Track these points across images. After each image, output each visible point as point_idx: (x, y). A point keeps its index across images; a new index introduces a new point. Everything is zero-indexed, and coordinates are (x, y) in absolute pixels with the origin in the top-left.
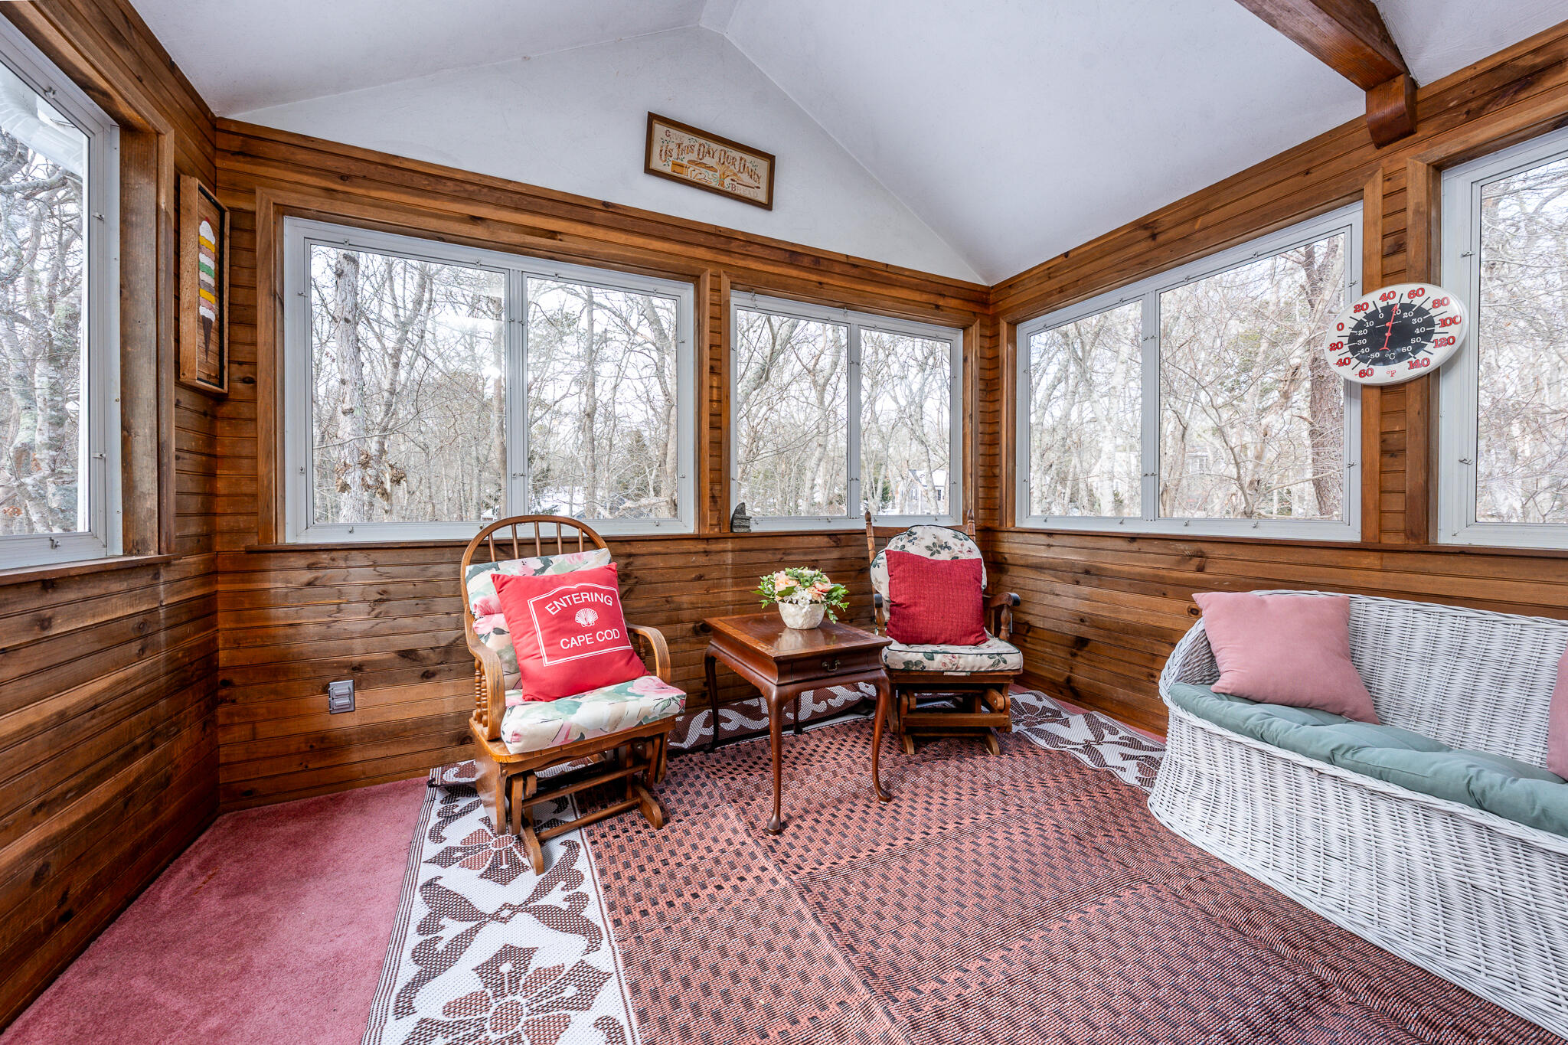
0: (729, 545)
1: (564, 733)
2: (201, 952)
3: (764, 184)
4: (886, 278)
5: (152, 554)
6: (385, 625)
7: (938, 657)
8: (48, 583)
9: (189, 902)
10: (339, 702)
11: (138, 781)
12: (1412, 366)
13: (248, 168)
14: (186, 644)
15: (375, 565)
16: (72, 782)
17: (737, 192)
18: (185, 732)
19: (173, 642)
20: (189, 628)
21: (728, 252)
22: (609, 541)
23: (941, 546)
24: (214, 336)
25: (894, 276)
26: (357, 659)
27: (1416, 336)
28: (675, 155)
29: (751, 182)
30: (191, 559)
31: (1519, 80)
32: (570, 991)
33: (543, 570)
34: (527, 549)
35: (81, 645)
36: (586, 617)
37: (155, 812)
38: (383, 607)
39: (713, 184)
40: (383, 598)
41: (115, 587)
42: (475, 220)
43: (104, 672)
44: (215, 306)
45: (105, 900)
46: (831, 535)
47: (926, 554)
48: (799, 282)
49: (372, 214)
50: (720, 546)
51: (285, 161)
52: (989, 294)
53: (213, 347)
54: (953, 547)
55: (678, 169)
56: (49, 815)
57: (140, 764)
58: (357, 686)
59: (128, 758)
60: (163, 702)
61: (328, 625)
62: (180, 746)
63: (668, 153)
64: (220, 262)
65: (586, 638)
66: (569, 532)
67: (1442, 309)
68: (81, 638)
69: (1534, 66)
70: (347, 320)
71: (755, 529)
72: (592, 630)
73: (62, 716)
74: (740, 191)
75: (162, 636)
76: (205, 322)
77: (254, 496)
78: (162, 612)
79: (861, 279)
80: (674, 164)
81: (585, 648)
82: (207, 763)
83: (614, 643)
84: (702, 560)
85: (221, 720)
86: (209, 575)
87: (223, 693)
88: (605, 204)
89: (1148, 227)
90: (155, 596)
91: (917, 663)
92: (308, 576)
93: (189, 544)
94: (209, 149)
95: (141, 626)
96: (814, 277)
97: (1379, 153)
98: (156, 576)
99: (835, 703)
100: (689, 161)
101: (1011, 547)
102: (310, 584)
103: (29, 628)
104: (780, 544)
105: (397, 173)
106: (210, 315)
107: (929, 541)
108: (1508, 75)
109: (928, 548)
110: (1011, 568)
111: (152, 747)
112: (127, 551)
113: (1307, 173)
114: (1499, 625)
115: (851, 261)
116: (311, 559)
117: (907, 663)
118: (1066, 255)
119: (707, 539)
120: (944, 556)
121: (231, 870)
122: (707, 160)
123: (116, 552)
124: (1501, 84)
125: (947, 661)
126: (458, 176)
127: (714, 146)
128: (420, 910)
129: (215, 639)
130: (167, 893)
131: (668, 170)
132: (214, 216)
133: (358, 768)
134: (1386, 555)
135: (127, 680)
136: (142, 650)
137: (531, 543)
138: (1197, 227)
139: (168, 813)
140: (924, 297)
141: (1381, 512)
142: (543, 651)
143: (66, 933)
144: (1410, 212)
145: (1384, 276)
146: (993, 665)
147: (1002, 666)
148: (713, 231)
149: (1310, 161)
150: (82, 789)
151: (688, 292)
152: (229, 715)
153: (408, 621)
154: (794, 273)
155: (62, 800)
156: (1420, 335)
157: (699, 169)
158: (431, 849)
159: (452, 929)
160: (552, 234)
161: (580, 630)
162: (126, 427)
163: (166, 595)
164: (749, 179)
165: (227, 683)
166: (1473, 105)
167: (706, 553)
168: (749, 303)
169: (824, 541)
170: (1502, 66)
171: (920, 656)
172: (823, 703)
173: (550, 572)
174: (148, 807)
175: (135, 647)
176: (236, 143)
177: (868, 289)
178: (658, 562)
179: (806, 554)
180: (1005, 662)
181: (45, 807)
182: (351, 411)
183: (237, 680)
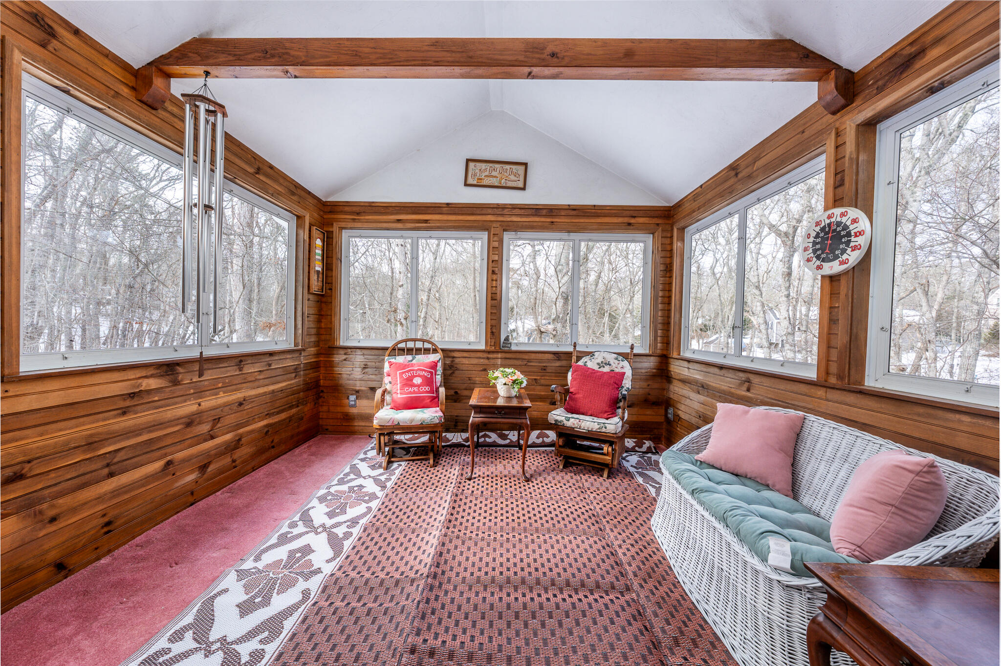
0: (499, 355)
1: (391, 421)
2: (297, 466)
3: (522, 178)
4: (594, 213)
5: (300, 347)
6: (366, 377)
7: (572, 420)
8: (271, 354)
9: (301, 454)
10: (351, 403)
11: (293, 416)
12: (842, 263)
13: (333, 216)
14: (310, 376)
15: (363, 355)
16: (275, 410)
17: (508, 185)
18: (309, 404)
19: (305, 375)
20: (311, 371)
21: (502, 215)
22: (443, 350)
23: (605, 364)
24: (321, 276)
25: (600, 211)
26: (357, 388)
27: (842, 243)
28: (478, 175)
29: (516, 179)
30: (312, 349)
31: (903, 64)
32: (367, 498)
33: (412, 361)
34: (418, 352)
35: (279, 372)
36: (418, 381)
37: (298, 427)
38: (366, 370)
39: (496, 184)
40: (365, 367)
41: (288, 356)
42: (399, 221)
43: (285, 381)
44: (321, 266)
45: (283, 447)
46: (555, 353)
47: (596, 368)
48: (540, 224)
49: (366, 225)
50: (495, 355)
51: (342, 212)
52: (670, 211)
53: (320, 279)
54: (612, 364)
55: (479, 181)
56: (270, 417)
57: (294, 411)
58: (357, 398)
59: (291, 407)
60: (302, 393)
61: (349, 375)
62: (307, 409)
63: (475, 175)
64: (323, 251)
65: (416, 389)
66: (427, 346)
67: (855, 225)
68: (278, 370)
69: (910, 54)
70: (402, 245)
71: (514, 348)
72: (419, 386)
73: (273, 392)
74: (510, 184)
75: (302, 373)
76: (318, 272)
77: (331, 328)
78: (302, 365)
79: (577, 216)
80: (478, 179)
81: (414, 392)
82: (315, 417)
83: (427, 392)
84: (486, 362)
85: (321, 404)
86: (318, 355)
87: (321, 394)
88: (448, 204)
89: (734, 168)
90: (300, 360)
91: (560, 422)
92: (344, 357)
93: (312, 344)
94: (322, 213)
95: (296, 369)
96: (549, 220)
97: (835, 117)
98: (301, 354)
99: (547, 440)
100: (485, 176)
101: (678, 369)
102: (345, 360)
103: (266, 365)
104: (526, 357)
105: (374, 208)
106: (320, 269)
107: (599, 361)
108: (898, 60)
109: (598, 364)
110: (674, 381)
111: (298, 406)
112: (295, 346)
113: (803, 132)
114: (871, 444)
115: (571, 207)
116: (345, 351)
117: (556, 421)
118: (701, 186)
119: (489, 352)
120: (606, 369)
121: (313, 449)
122: (494, 173)
123: (292, 346)
124: (894, 68)
125: (575, 423)
126: (393, 205)
127: (497, 166)
128: (347, 470)
129: (319, 376)
130: (297, 451)
131: (475, 182)
132: (321, 236)
133: (357, 428)
134: (828, 390)
135: (291, 384)
136: (296, 376)
137: (412, 349)
138: (755, 169)
139: (301, 429)
140: (620, 220)
141: (828, 361)
142: (399, 391)
143: (273, 452)
144: (847, 158)
145: (835, 201)
146: (599, 428)
147: (604, 430)
148: (496, 206)
149: (804, 124)
150: (278, 413)
151: (485, 235)
152: (323, 402)
153: (373, 377)
154: (537, 219)
155: (273, 414)
156: (845, 242)
157: (489, 179)
158: (362, 456)
159: (352, 476)
160: (426, 221)
161: (414, 385)
162: (295, 308)
163: (304, 360)
164: (514, 176)
165: (322, 391)
166: (880, 83)
167: (488, 358)
168: (514, 237)
169: (551, 356)
170: (896, 54)
171: (563, 418)
172: (541, 439)
173: (414, 362)
174: (296, 424)
175: (293, 375)
176: (329, 209)
177: (582, 221)
178: (466, 361)
179: (540, 362)
180: (606, 428)
181: (269, 415)
182: (402, 285)
183: (325, 391)
